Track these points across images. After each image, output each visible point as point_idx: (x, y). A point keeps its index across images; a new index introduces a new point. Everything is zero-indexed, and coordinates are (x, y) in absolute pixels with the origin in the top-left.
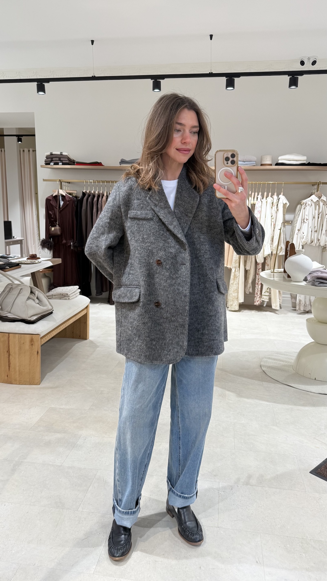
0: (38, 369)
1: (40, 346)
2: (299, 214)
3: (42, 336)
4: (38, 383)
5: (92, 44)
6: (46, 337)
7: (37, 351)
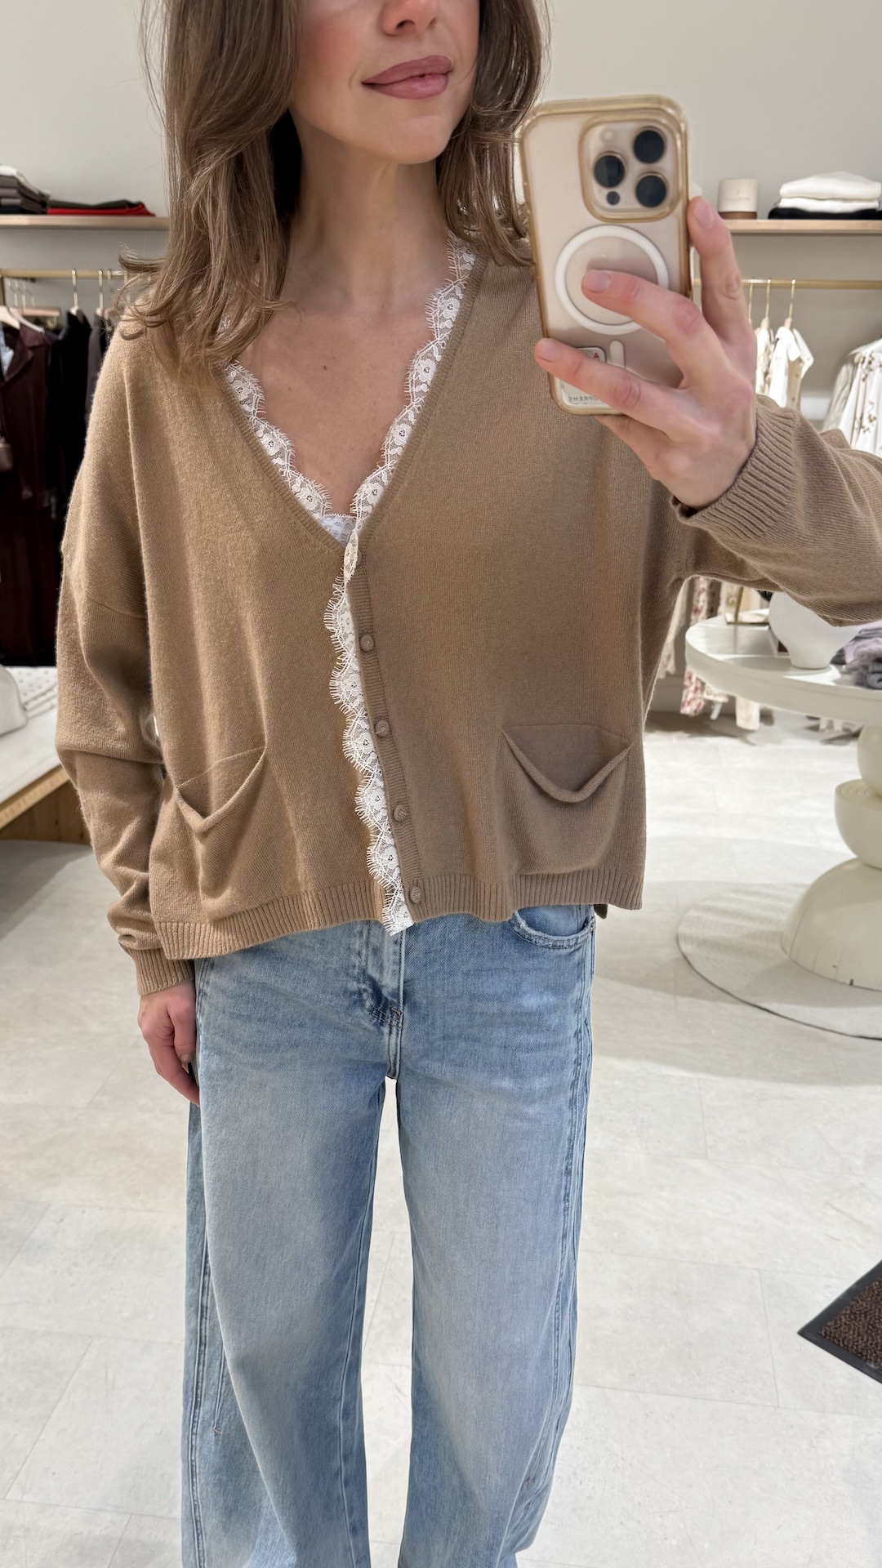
2: (846, 398)
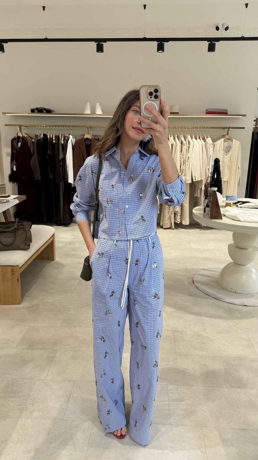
0: (19, 292)
1: (20, 275)
3: (20, 266)
4: (19, 303)
5: (44, 10)
6: (23, 267)
7: (17, 279)
